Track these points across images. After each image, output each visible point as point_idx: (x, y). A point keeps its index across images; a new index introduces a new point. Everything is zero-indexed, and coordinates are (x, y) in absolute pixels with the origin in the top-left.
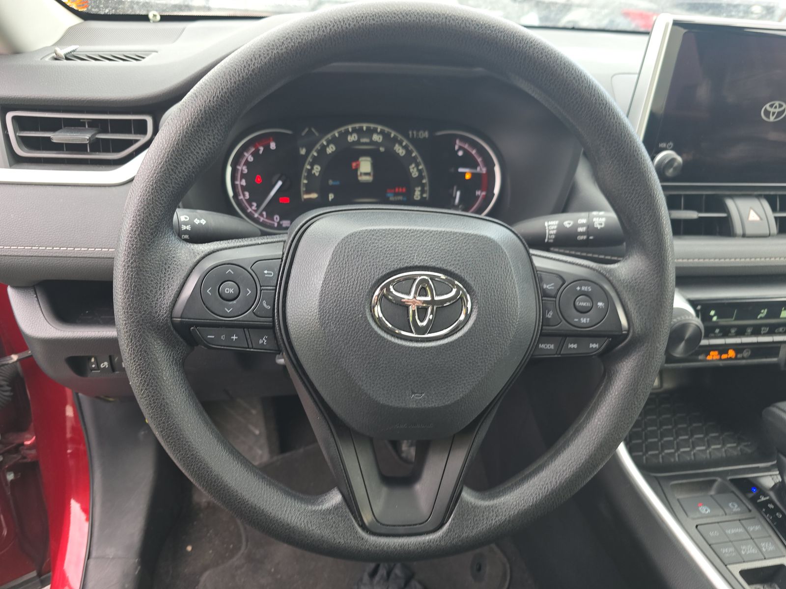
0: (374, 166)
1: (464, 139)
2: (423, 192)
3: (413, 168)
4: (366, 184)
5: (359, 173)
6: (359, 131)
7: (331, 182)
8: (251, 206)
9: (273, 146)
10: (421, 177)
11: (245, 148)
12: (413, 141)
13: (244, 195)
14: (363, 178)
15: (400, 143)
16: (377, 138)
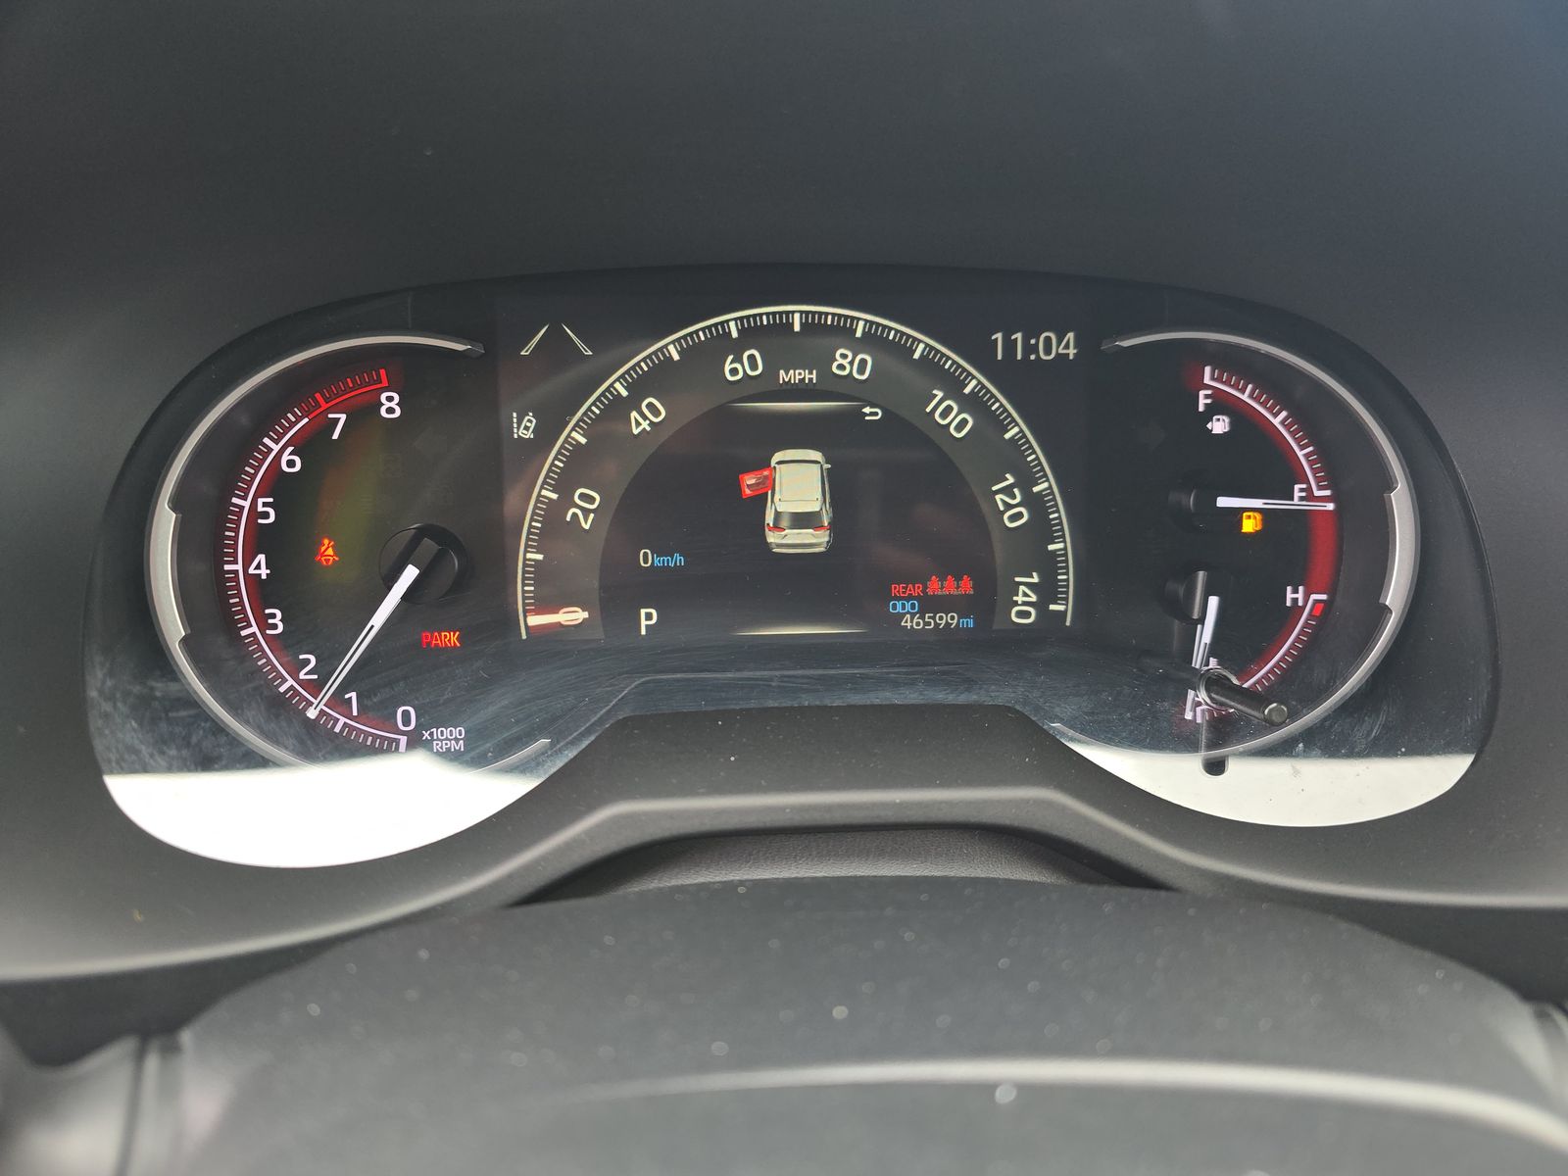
0: (837, 485)
1: (1234, 363)
2: (1048, 591)
3: (1008, 491)
4: (800, 564)
5: (770, 519)
6: (769, 337)
7: (647, 558)
8: (295, 669)
9: (390, 405)
10: (1041, 528)
11: (265, 413)
12: (1009, 375)
13: (263, 623)
14: (784, 539)
15: (953, 385)
16: (847, 363)
